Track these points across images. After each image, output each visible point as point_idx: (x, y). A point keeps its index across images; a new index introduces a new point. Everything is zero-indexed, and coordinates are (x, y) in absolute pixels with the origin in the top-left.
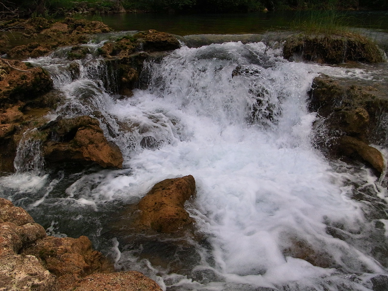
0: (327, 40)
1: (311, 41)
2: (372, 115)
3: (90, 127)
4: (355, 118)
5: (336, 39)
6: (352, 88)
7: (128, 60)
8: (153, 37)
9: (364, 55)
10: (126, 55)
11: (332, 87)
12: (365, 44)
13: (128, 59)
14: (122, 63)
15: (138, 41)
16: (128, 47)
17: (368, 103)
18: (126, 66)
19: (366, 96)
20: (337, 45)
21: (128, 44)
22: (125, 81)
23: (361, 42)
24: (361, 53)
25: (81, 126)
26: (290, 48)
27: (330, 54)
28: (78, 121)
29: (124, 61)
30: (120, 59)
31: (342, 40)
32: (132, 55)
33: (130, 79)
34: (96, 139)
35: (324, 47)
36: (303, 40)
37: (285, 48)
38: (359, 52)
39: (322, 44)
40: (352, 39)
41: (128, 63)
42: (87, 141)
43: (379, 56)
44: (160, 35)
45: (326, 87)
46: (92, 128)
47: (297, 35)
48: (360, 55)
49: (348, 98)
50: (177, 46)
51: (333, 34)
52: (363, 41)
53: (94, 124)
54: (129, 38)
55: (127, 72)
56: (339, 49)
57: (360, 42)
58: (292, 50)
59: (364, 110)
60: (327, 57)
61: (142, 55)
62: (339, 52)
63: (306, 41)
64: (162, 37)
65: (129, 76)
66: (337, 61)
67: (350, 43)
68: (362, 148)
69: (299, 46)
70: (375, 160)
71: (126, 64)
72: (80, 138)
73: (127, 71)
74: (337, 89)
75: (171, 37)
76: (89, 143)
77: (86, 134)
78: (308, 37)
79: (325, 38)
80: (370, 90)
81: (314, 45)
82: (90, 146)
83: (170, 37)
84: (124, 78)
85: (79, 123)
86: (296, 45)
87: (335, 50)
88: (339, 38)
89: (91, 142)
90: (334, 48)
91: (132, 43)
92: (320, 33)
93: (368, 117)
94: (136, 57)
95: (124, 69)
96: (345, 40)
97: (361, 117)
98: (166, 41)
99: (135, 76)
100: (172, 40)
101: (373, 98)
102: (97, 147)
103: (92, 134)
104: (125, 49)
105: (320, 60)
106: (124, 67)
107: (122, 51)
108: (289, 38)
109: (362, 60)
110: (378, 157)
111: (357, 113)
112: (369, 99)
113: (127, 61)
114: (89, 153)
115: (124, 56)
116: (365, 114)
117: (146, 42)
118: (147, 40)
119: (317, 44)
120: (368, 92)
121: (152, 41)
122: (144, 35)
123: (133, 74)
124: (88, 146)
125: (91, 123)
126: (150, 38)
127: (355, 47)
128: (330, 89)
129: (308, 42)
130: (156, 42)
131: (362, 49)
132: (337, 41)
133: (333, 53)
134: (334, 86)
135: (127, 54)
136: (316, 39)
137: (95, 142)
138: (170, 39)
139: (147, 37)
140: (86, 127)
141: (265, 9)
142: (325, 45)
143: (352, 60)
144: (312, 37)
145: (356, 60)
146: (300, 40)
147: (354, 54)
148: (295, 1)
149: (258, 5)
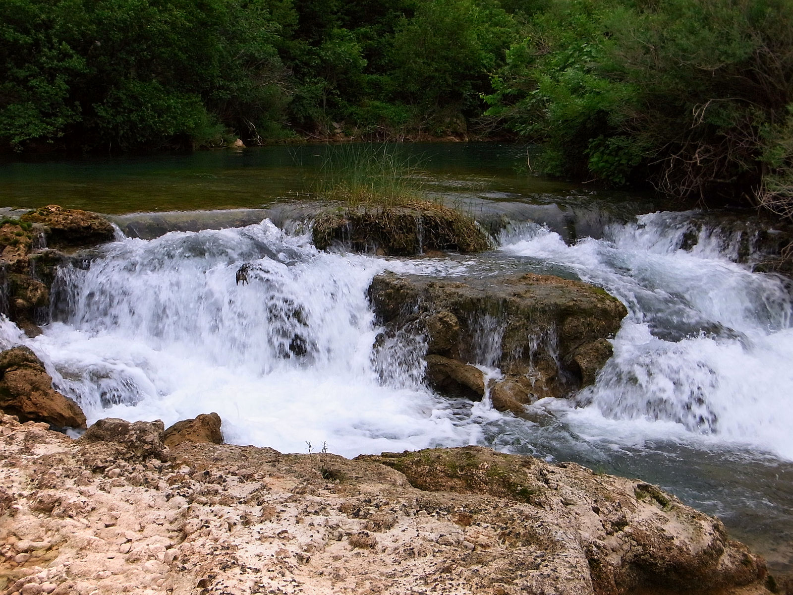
0: (388, 216)
1: (359, 218)
2: (463, 321)
3: (27, 365)
4: (439, 325)
5: (401, 214)
6: (431, 286)
7: (26, 265)
8: (63, 220)
9: (454, 240)
10: (19, 255)
11: (401, 287)
12: (452, 222)
13: (25, 262)
14: (14, 271)
15: (34, 229)
16: (22, 239)
17: (456, 303)
18: (23, 276)
19: (451, 295)
20: (406, 224)
21: (19, 235)
22: (23, 305)
23: (446, 218)
24: (448, 235)
25: (10, 365)
26: (324, 232)
27: (395, 240)
28: (5, 358)
29: (19, 267)
30: (11, 263)
31: (413, 215)
32: (31, 256)
33: (33, 300)
34: (42, 383)
35: (384, 228)
36: (345, 216)
37: (315, 232)
38: (445, 235)
39: (379, 224)
40: (430, 213)
41: (25, 270)
42: (28, 387)
43: (481, 241)
44: (77, 216)
45: (392, 288)
46: (31, 367)
47: (332, 210)
48: (447, 241)
49: (426, 301)
51: (396, 204)
52: (448, 217)
53: (32, 361)
54: (18, 224)
55: (24, 288)
56: (410, 231)
57: (443, 218)
58: (329, 234)
59: (450, 314)
60: (391, 244)
61: (50, 255)
62: (411, 236)
63: (351, 218)
64: (82, 220)
65: (29, 294)
66: (409, 252)
67: (427, 220)
68: (454, 367)
69: (339, 228)
70: (472, 379)
71: (21, 272)
72: (14, 383)
73: (25, 285)
74: (408, 289)
75: (96, 218)
76: (32, 390)
77: (24, 376)
78: (353, 211)
79: (383, 213)
80: (457, 287)
81: (366, 225)
82: (35, 394)
83: (94, 218)
84: (20, 301)
85: (7, 360)
86: (335, 226)
87: (403, 233)
88: (407, 212)
89: (36, 389)
90: (401, 229)
91: (25, 233)
92: (373, 204)
93: (456, 323)
94: (39, 259)
95: (19, 283)
96: (417, 214)
97: (446, 324)
98: (89, 227)
99: (43, 295)
100: (100, 224)
101: (461, 296)
102: (46, 394)
103: (36, 375)
104: (15, 243)
105: (380, 251)
106: (20, 278)
107: (8, 248)
108: (320, 215)
109: (453, 248)
110: (477, 375)
111: (441, 319)
112: (455, 299)
113: (24, 267)
114: (35, 404)
115: (18, 258)
116: (452, 319)
117: (51, 229)
118: (52, 226)
119: (371, 223)
120: (453, 290)
121: (62, 227)
122: (43, 217)
123: (39, 292)
124: (30, 395)
125: (27, 360)
126: (57, 222)
127: (436, 226)
128: (398, 290)
129: (356, 221)
130: (70, 229)
131: (449, 230)
132: (405, 216)
133: (400, 238)
134: (404, 285)
135: (23, 254)
136: (367, 215)
137: (42, 387)
138: (97, 222)
139: (50, 220)
140: (19, 366)
141: (236, 140)
142: (385, 225)
143: (435, 249)
144: (360, 212)
145: (441, 248)
146: (340, 217)
147: (436, 238)
148: (309, 118)
149: (218, 132)
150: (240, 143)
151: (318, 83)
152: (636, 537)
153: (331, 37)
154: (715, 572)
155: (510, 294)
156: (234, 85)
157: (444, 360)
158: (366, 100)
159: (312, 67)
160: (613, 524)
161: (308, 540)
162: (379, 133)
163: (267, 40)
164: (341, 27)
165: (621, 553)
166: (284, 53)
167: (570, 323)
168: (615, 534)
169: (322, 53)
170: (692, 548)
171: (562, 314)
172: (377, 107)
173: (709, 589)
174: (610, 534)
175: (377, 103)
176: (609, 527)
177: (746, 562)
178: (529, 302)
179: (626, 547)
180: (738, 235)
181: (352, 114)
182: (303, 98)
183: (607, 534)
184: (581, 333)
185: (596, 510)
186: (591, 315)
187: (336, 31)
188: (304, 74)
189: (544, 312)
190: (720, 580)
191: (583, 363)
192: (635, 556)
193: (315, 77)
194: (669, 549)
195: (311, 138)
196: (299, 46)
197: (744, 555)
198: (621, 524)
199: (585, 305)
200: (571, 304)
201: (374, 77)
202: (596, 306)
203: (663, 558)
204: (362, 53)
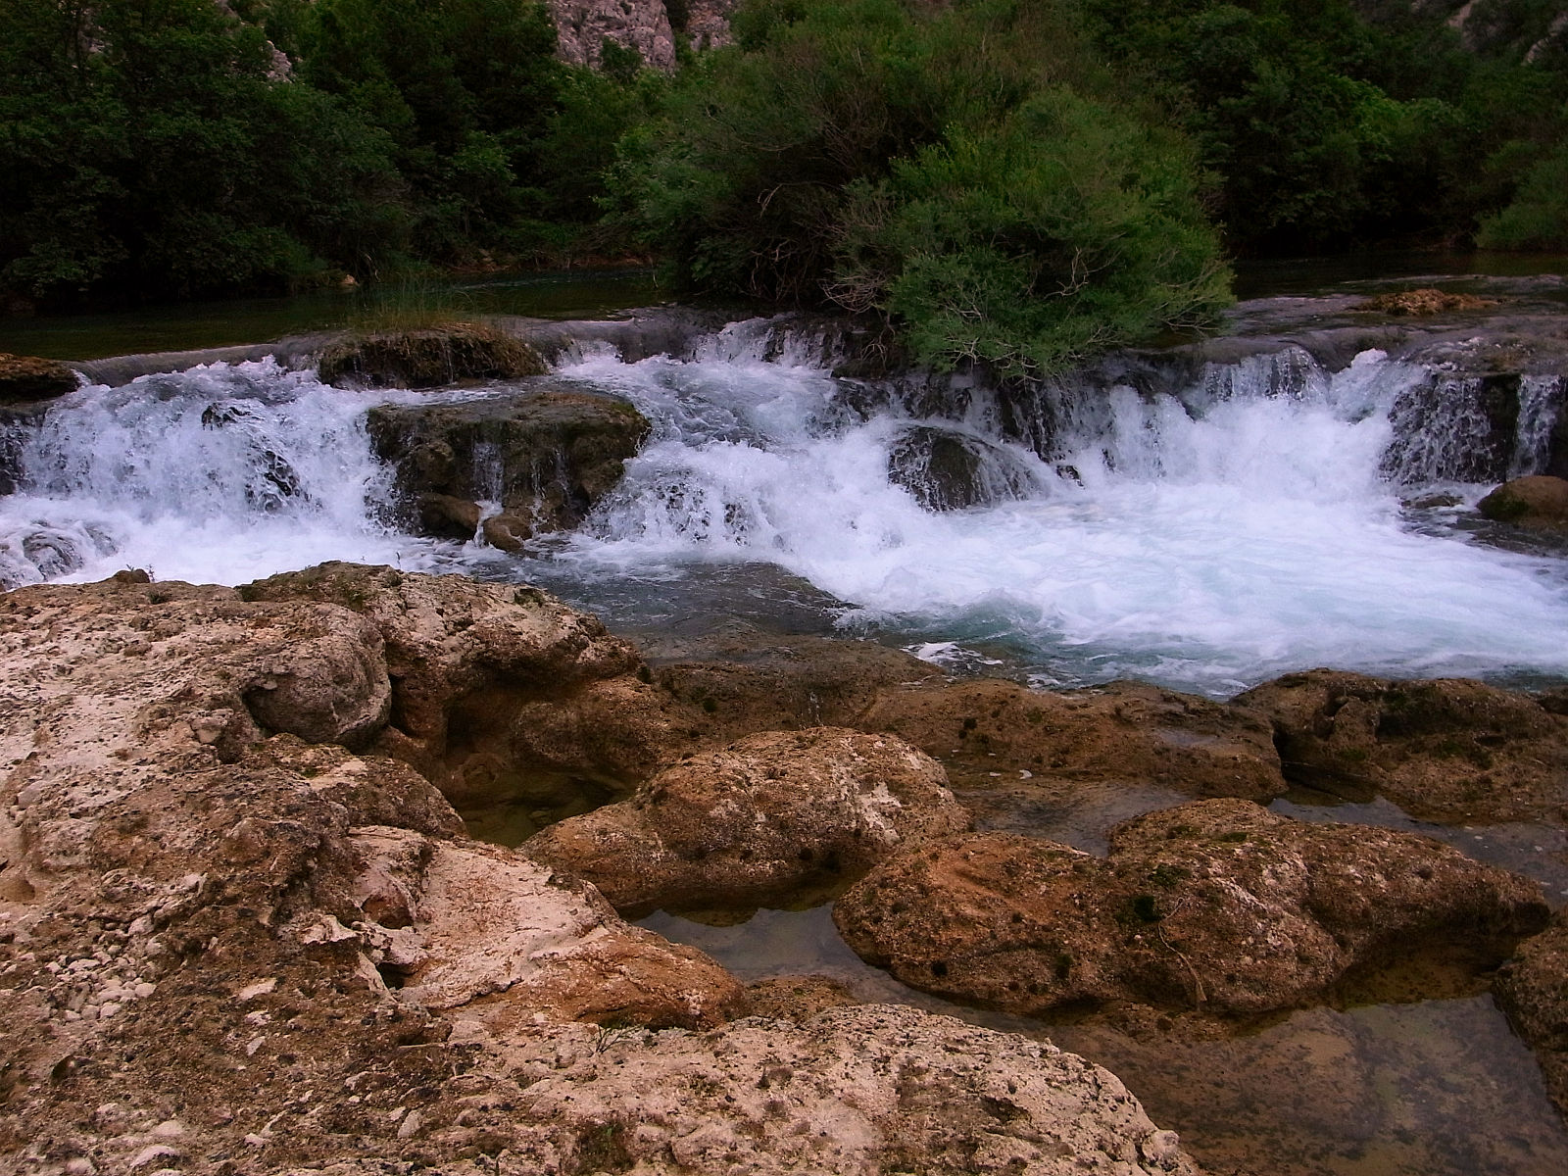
0: (408, 342)
1: (373, 346)
2: (457, 450)
4: (430, 457)
5: (426, 337)
6: (428, 415)
8: (11, 370)
9: (495, 365)
12: (491, 344)
17: (450, 432)
19: (448, 423)
20: (430, 349)
23: (481, 340)
24: (485, 361)
26: (332, 365)
27: (418, 369)
31: (439, 338)
35: (405, 356)
36: (356, 345)
37: (322, 366)
38: (480, 360)
39: (398, 351)
40: (461, 336)
44: (29, 364)
47: (343, 339)
48: (485, 367)
49: (420, 431)
50: (71, 385)
51: (418, 328)
52: (485, 338)
56: (436, 357)
57: (477, 340)
58: (338, 366)
59: (444, 443)
60: (413, 375)
62: (438, 363)
63: (364, 347)
64: (36, 368)
66: (436, 382)
67: (456, 343)
69: (350, 358)
70: (465, 516)
75: (55, 365)
78: (365, 338)
79: (402, 339)
80: (458, 413)
81: (383, 353)
83: (53, 366)
86: (343, 356)
87: (428, 360)
88: (432, 335)
90: (425, 355)
92: (390, 330)
93: (450, 454)
96: (444, 338)
97: (439, 456)
98: (46, 376)
100: (59, 371)
101: (460, 423)
105: (402, 384)
109: (492, 375)
110: (475, 512)
111: (432, 450)
112: (453, 426)
116: (446, 450)
119: (388, 351)
120: (452, 417)
121: (9, 378)
127: (469, 350)
129: (368, 349)
130: (20, 379)
131: (486, 354)
132: (429, 340)
133: (423, 365)
136: (383, 343)
138: (53, 371)
141: (345, 277)
142: (405, 352)
143: (469, 376)
144: (374, 339)
145: (477, 376)
146: (351, 345)
147: (470, 364)
148: (447, 245)
149: (320, 268)
150: (351, 280)
151: (454, 200)
152: (482, 636)
153: (468, 143)
154: (572, 666)
155: (514, 417)
156: (336, 208)
157: (437, 497)
158: (519, 219)
159: (445, 181)
160: (455, 624)
161: (78, 654)
162: (540, 259)
163: (379, 150)
164: (478, 129)
165: (463, 652)
166: (402, 164)
167: (580, 442)
168: (458, 634)
169: (456, 164)
170: (542, 643)
171: (571, 433)
172: (534, 227)
173: (568, 683)
174: (452, 634)
175: (534, 223)
176: (451, 627)
177: (614, 653)
178: (531, 423)
179: (467, 646)
180: (820, 338)
181: (502, 238)
182: (436, 220)
183: (449, 634)
184: (591, 454)
185: (440, 612)
186: (601, 433)
187: (473, 134)
188: (437, 191)
189: (548, 433)
190: (579, 672)
191: (589, 488)
192: (479, 654)
193: (450, 192)
194: (513, 644)
195: (453, 270)
196: (424, 154)
197: (614, 648)
198: (464, 624)
199: (595, 423)
200: (579, 421)
201: (527, 190)
202: (607, 423)
203: (506, 654)
204: (510, 162)
